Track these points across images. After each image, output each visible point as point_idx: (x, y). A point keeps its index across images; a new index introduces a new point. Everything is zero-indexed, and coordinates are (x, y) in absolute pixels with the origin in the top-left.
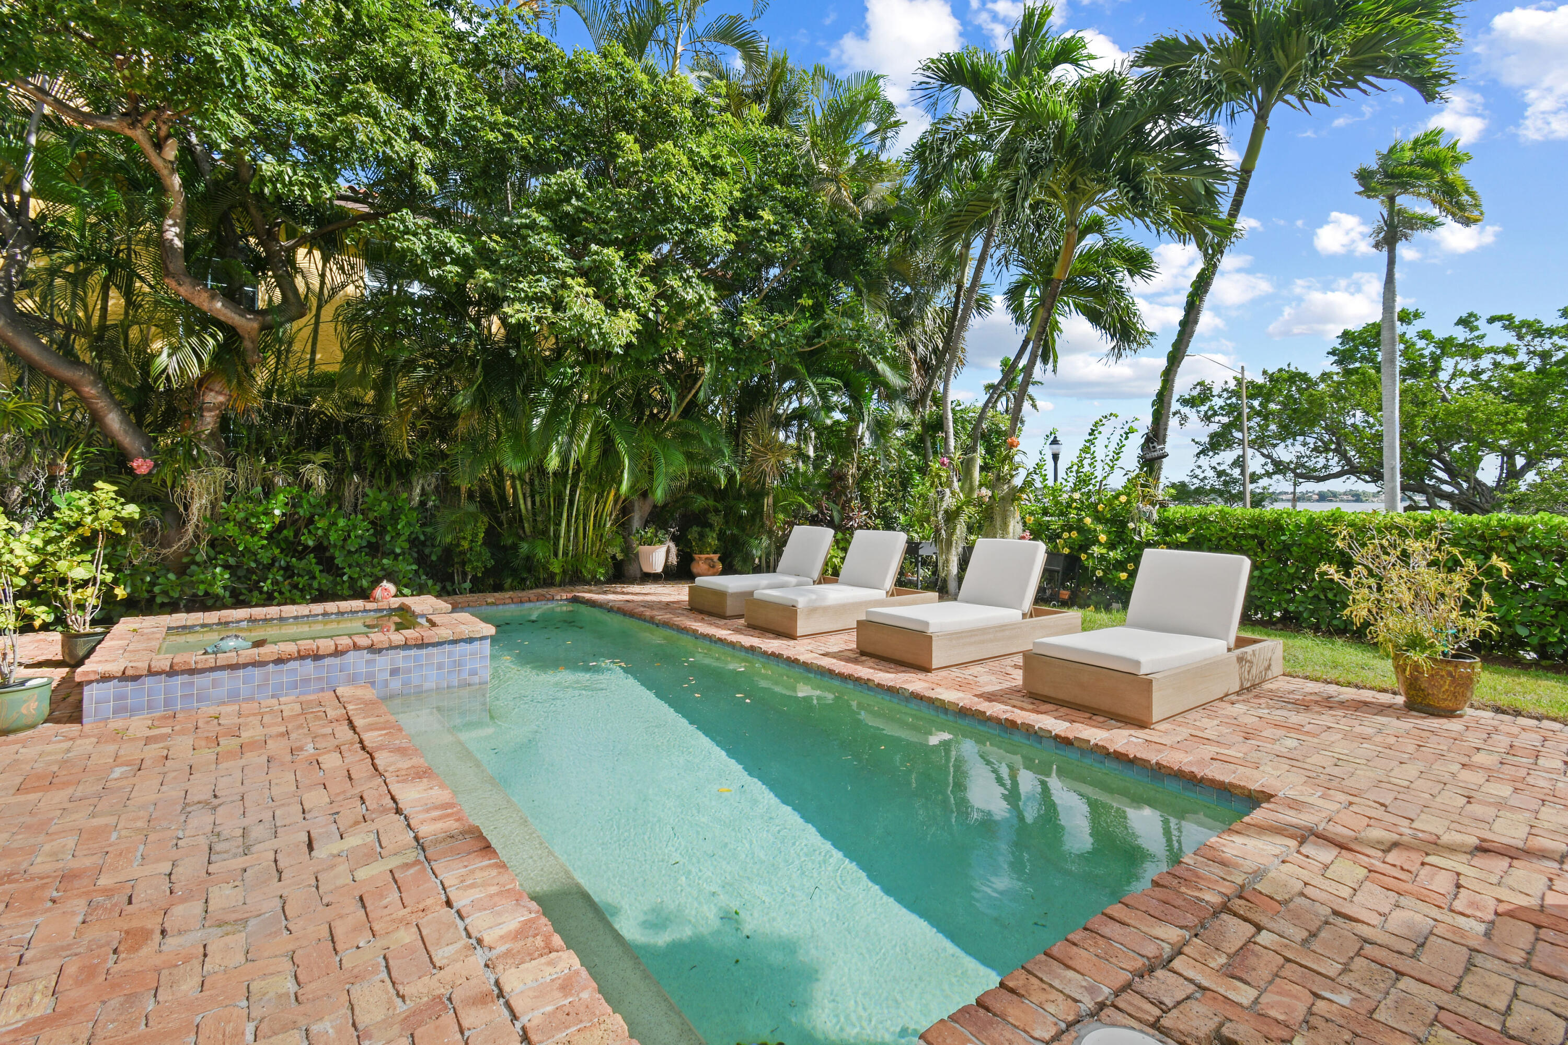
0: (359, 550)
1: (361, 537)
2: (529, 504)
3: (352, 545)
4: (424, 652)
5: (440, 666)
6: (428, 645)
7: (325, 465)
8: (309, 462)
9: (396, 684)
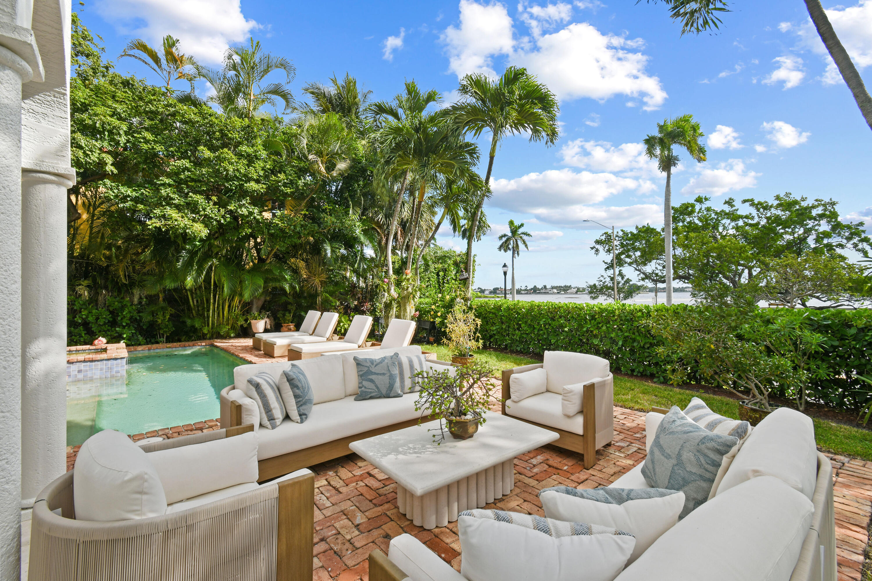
0: (105, 324)
1: (105, 318)
2: (195, 302)
3: (101, 322)
4: (94, 363)
5: (101, 369)
6: (95, 361)
7: (88, 286)
8: (80, 285)
9: (80, 376)
